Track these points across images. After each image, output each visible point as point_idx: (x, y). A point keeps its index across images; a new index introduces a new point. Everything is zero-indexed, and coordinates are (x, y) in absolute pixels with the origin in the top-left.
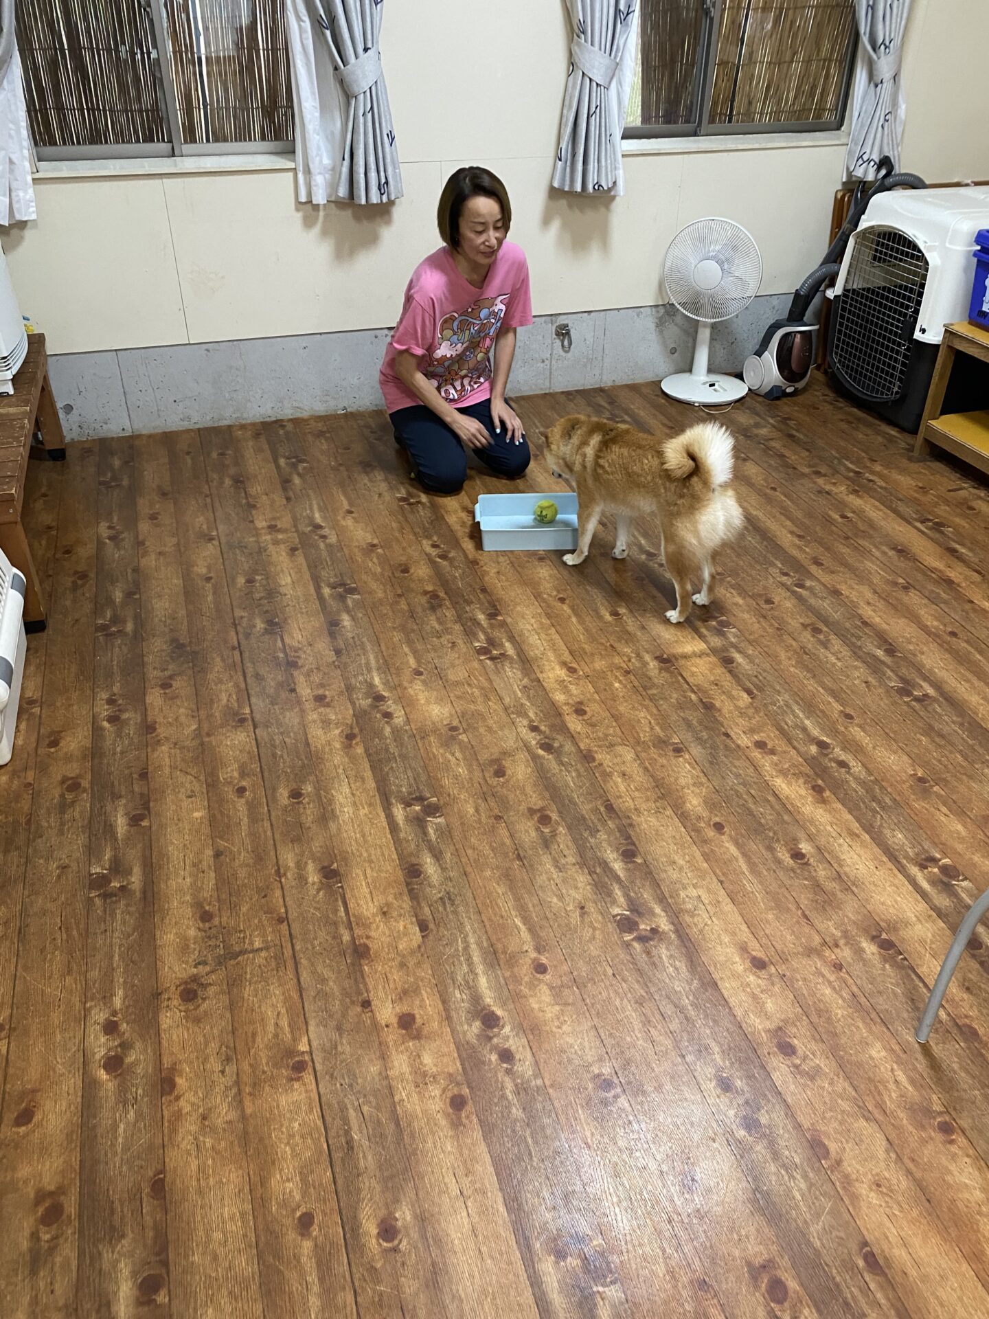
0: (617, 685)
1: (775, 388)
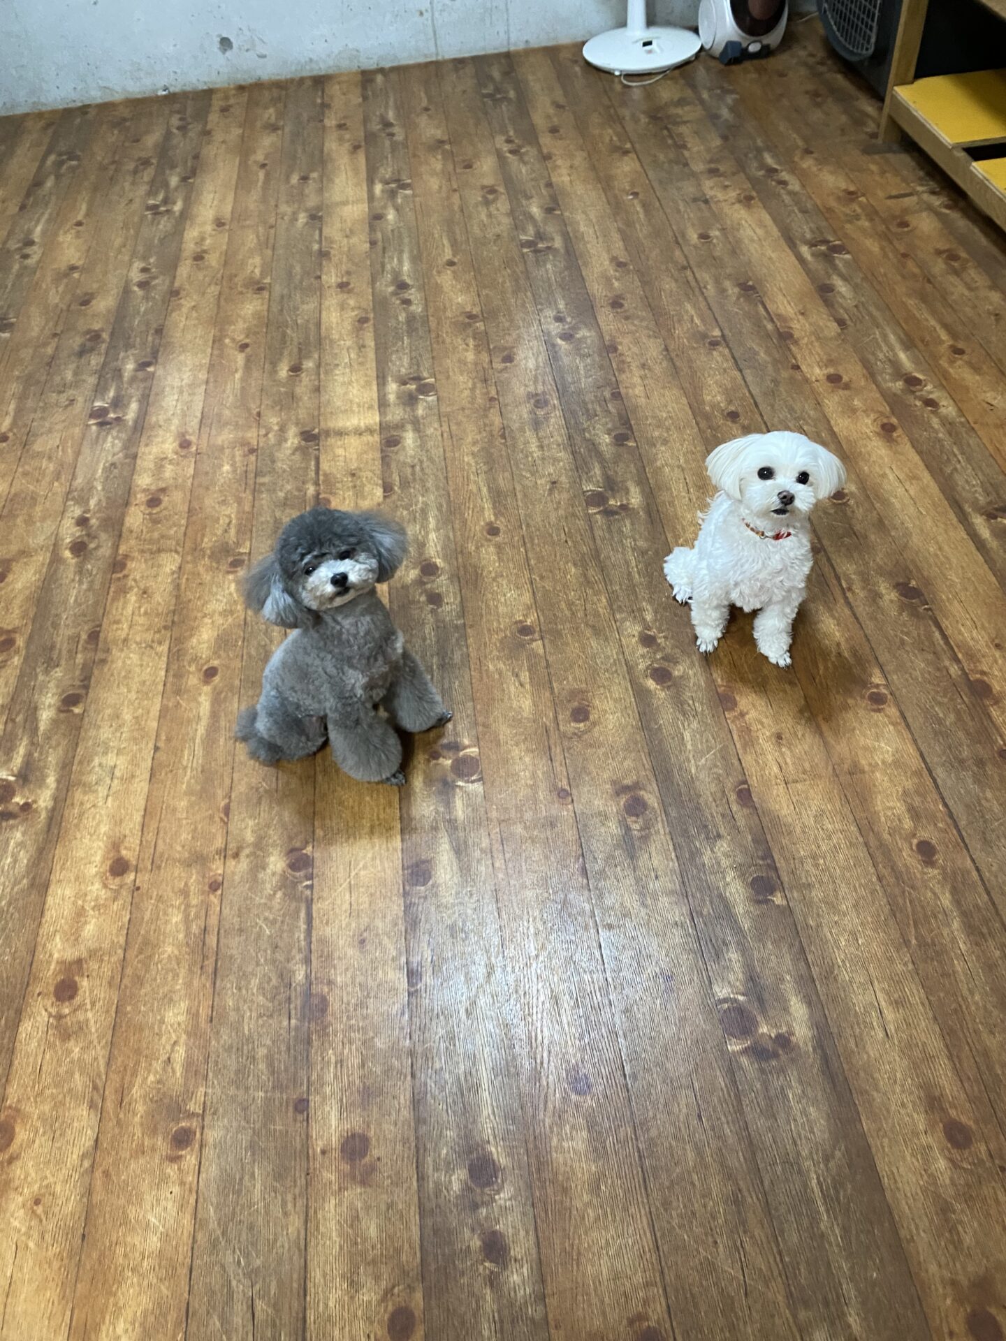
1: (730, 45)
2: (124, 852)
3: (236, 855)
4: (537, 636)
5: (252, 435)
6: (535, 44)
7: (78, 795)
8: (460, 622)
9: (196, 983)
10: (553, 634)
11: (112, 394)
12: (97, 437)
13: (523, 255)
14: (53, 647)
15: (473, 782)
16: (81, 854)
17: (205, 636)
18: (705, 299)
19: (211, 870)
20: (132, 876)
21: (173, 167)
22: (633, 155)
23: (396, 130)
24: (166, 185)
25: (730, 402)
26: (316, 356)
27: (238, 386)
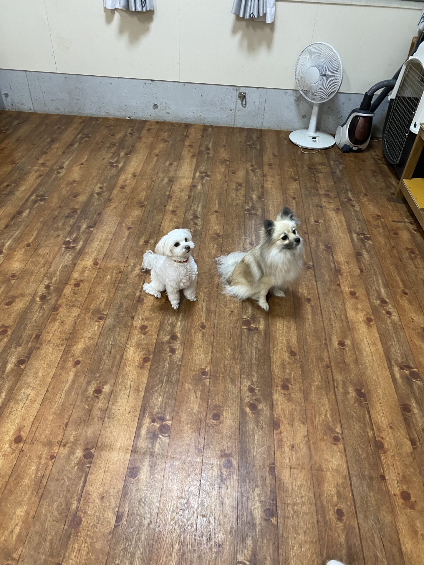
0: (109, 277)
1: (346, 146)
2: (22, 433)
3: (64, 446)
4: (208, 377)
5: (122, 265)
6: (272, 128)
7: (12, 404)
8: (180, 363)
9: (33, 499)
10: (214, 377)
11: (74, 236)
12: (64, 253)
13: (245, 214)
14: (21, 337)
15: (165, 437)
16: (5, 430)
17: (80, 347)
18: (310, 248)
19: (53, 449)
20: (22, 445)
21: (123, 149)
22: (298, 182)
23: (210, 152)
24: (119, 155)
25: (309, 294)
26: (156, 238)
27: (123, 244)
